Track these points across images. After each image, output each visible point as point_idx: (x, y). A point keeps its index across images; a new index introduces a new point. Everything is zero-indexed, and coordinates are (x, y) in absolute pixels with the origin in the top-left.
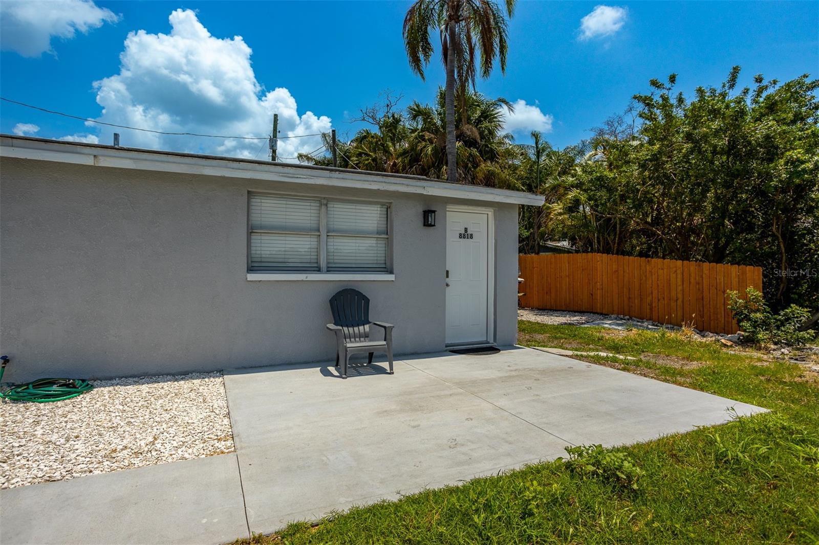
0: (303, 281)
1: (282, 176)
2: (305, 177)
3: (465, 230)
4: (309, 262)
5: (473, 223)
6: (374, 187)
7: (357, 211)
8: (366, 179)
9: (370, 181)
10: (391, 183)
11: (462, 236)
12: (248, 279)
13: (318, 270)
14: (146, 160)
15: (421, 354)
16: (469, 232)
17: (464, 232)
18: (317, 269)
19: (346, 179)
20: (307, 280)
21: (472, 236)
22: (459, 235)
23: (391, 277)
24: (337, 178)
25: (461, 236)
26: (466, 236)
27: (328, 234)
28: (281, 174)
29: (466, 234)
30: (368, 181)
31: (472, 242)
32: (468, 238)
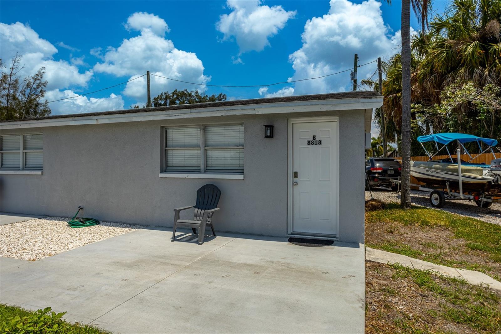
0: (186, 178)
1: (167, 116)
2: (178, 115)
3: (313, 138)
4: (197, 166)
5: (321, 131)
6: (219, 114)
7: (226, 131)
8: (212, 110)
9: (215, 111)
10: (229, 110)
11: (311, 142)
12: (159, 177)
13: (199, 172)
14: (112, 118)
15: (266, 236)
16: (317, 139)
17: (312, 140)
18: (198, 170)
19: (200, 112)
20: (188, 177)
21: (320, 143)
22: (307, 143)
23: (241, 177)
24: (195, 112)
25: (309, 143)
26: (315, 142)
27: (205, 148)
28: (166, 115)
29: (314, 141)
30: (213, 111)
31: (321, 147)
32: (316, 144)
